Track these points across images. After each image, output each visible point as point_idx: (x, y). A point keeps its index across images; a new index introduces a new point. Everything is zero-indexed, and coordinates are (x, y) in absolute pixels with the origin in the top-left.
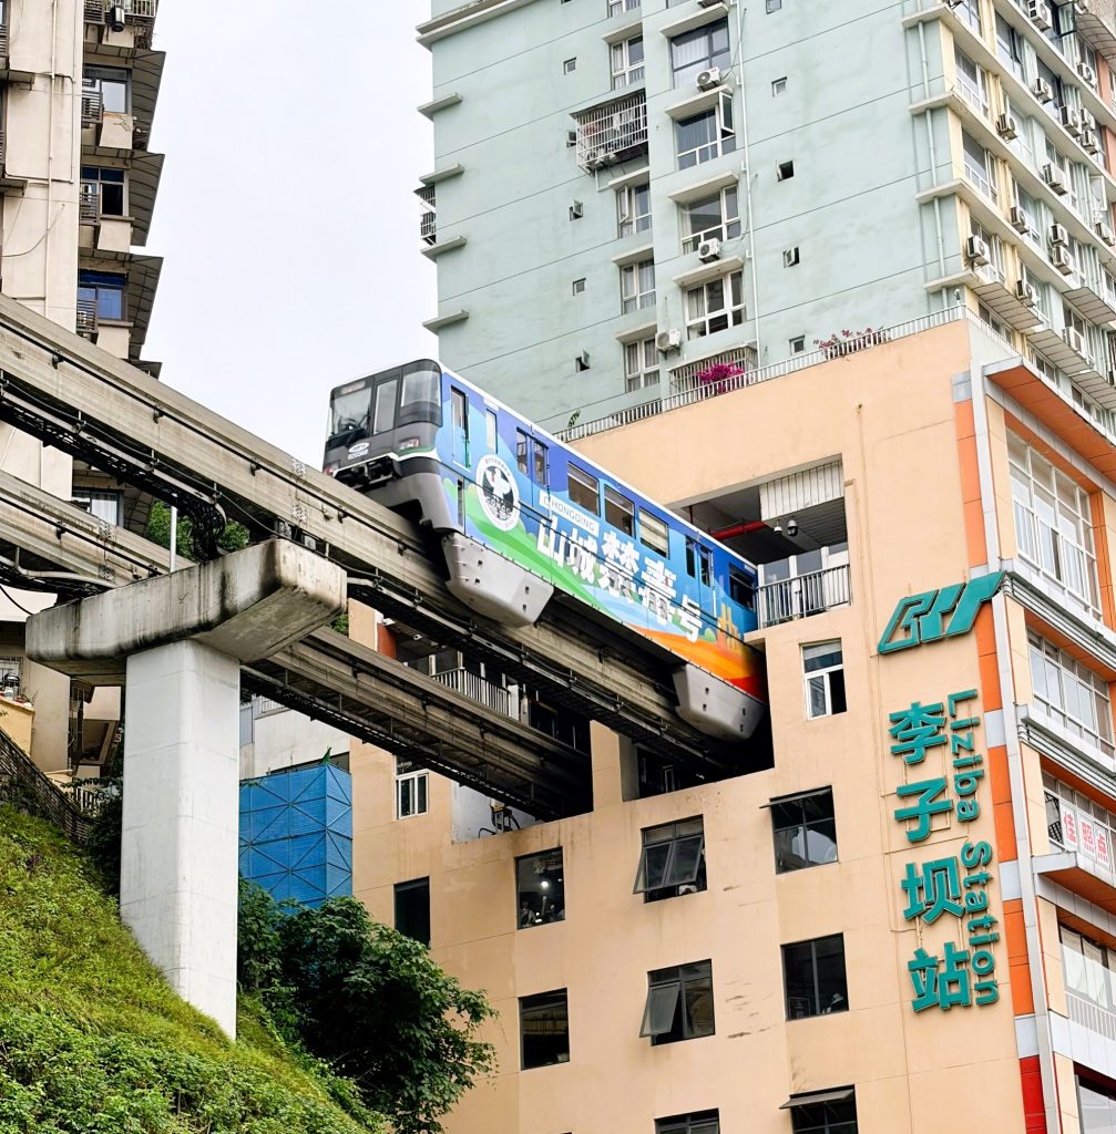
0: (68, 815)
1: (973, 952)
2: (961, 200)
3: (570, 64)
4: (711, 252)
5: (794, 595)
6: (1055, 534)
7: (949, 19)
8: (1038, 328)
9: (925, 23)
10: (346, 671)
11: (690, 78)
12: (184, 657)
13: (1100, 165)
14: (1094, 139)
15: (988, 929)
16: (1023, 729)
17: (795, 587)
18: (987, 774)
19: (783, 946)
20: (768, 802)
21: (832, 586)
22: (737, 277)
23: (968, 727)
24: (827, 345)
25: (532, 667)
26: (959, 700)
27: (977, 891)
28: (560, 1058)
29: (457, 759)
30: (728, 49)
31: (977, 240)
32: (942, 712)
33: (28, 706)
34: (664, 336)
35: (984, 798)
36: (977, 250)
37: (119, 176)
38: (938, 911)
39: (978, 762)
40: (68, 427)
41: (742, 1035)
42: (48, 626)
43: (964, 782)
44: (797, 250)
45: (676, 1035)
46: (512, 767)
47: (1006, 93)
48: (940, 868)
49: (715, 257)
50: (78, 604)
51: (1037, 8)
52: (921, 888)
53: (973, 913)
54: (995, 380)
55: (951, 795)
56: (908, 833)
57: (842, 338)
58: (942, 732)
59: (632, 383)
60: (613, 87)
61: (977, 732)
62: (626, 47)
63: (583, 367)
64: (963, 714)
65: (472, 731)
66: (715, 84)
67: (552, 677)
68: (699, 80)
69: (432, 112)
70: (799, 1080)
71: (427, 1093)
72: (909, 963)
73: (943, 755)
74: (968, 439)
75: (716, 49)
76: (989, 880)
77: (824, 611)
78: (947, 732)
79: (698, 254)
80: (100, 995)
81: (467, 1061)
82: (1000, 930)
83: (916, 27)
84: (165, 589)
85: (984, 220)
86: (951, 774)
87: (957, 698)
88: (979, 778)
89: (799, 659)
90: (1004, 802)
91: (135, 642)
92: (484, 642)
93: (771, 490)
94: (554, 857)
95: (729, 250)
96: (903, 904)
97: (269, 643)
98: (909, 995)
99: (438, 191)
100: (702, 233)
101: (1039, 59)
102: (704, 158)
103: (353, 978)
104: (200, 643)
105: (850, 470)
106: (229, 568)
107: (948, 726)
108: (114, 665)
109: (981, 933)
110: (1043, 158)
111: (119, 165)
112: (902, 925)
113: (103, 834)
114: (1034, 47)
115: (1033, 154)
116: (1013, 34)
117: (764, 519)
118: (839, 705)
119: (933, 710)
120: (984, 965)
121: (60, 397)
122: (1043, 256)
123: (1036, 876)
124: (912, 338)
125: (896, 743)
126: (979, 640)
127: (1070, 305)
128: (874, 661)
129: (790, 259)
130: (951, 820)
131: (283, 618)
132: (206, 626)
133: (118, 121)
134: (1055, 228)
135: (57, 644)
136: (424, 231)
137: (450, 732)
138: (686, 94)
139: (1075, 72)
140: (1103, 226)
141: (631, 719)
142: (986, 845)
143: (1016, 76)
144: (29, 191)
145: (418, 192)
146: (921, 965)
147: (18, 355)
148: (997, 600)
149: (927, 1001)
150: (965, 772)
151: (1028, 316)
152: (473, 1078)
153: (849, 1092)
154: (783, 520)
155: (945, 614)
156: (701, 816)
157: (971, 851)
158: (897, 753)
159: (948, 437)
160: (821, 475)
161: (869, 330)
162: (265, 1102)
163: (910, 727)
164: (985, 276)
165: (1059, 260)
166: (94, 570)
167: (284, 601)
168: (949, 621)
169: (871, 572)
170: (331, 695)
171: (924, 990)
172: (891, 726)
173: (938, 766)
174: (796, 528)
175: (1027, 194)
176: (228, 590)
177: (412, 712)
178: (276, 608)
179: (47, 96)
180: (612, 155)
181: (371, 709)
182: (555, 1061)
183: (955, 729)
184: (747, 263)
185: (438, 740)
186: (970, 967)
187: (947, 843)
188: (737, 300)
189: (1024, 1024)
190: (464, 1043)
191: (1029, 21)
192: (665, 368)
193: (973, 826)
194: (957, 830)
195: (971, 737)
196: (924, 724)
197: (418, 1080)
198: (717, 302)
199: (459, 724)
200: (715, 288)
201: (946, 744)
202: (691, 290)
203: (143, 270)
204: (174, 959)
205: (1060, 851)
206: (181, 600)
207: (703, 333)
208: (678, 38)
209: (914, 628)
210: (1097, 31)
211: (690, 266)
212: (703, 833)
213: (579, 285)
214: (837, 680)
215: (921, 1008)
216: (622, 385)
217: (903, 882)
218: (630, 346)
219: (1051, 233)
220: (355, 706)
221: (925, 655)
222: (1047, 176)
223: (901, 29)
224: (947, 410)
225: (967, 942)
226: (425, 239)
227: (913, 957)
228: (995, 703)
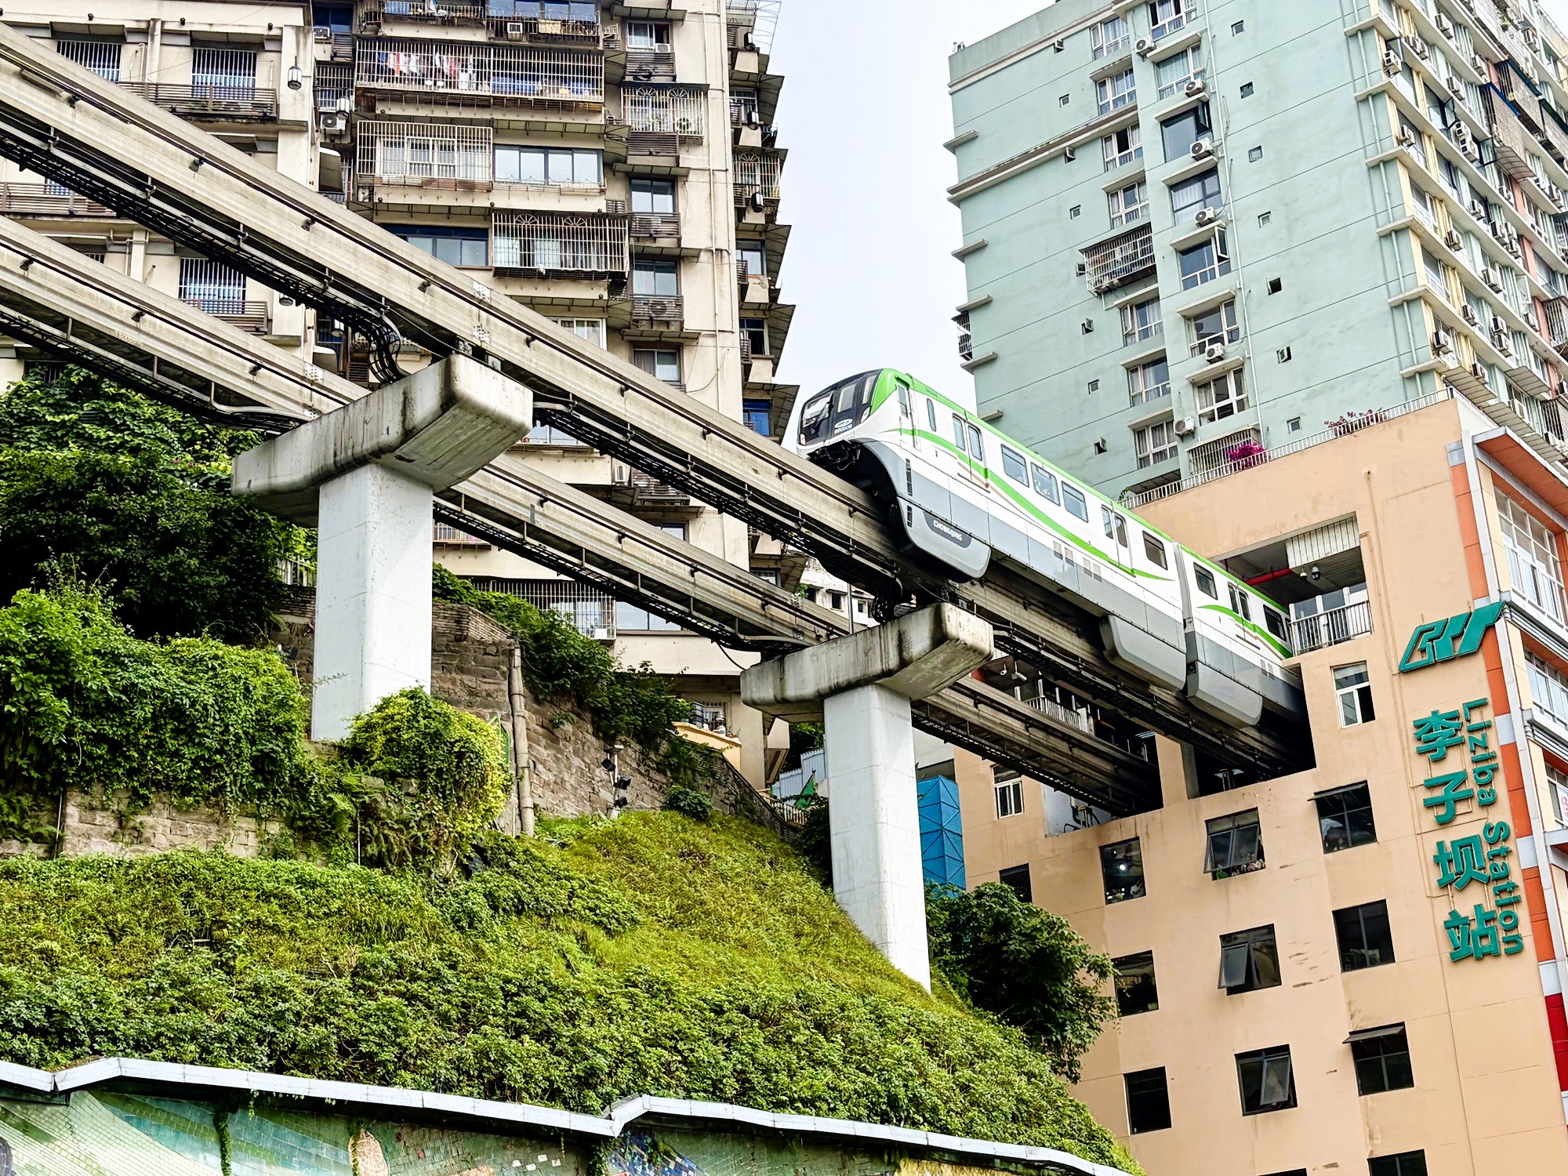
0: (777, 824)
1: (1499, 912)
2: (1426, 302)
3: (1076, 211)
4: (1217, 354)
5: (1322, 628)
6: (1533, 568)
7: (1405, 159)
8: (1492, 402)
9: (1385, 163)
10: (969, 702)
11: (1189, 217)
12: (872, 697)
13: (1521, 266)
14: (1516, 246)
15: (1510, 892)
16: (1529, 729)
17: (1323, 620)
18: (1501, 766)
19: (1334, 912)
20: (1313, 796)
21: (1355, 619)
22: (1239, 372)
23: (1482, 729)
24: (1335, 425)
25: (1126, 694)
26: (1472, 707)
27: (1499, 862)
28: (1150, 1006)
29: (1053, 769)
30: (1219, 192)
31: (1442, 333)
32: (1458, 717)
33: (736, 740)
34: (1181, 424)
36: (1442, 342)
37: (759, 323)
38: (1467, 878)
39: (1493, 757)
40: (792, 524)
41: (1304, 984)
42: (758, 678)
43: (1482, 773)
44: (1288, 349)
45: (1248, 986)
46: (1094, 774)
47: (1449, 214)
48: (1465, 844)
49: (1220, 358)
50: (781, 661)
51: (1467, 144)
52: (1450, 861)
53: (1497, 880)
54: (1481, 446)
55: (1471, 785)
56: (1437, 817)
57: (1349, 419)
58: (1459, 734)
59: (1143, 462)
60: (1112, 227)
61: (1490, 733)
62: (1121, 195)
63: (1101, 450)
64: (1477, 718)
65: (1063, 747)
66: (1211, 221)
67: (1140, 702)
68: (1197, 218)
69: (962, 255)
70: (1356, 1019)
71: (1070, 1036)
72: (1445, 922)
73: (1462, 752)
74: (1464, 495)
75: (1208, 192)
76: (1509, 852)
77: (1349, 639)
78: (1464, 734)
79: (1205, 356)
80: (847, 966)
81: (1095, 1012)
82: (1521, 893)
83: (1378, 166)
84: (852, 646)
85: (1443, 317)
86: (1470, 768)
87: (1470, 705)
88: (1495, 770)
89: (1331, 678)
90: (1517, 789)
91: (830, 688)
92: (1090, 676)
93: (1296, 544)
94: (1131, 844)
95: (1232, 353)
96: (1436, 874)
97: (934, 684)
98: (1447, 949)
99: (972, 317)
100: (1206, 339)
101: (1470, 185)
102: (1204, 280)
103: (1012, 947)
104: (881, 686)
105: (1363, 524)
106: (904, 627)
107: (1465, 728)
108: (815, 705)
109: (1505, 897)
110: (1481, 265)
111: (760, 315)
112: (1436, 892)
113: (810, 839)
114: (1466, 176)
115: (1473, 261)
116: (1450, 167)
117: (1291, 567)
118: (1368, 714)
119: (1450, 716)
120: (1509, 922)
121: (786, 502)
122: (1488, 342)
123: (1549, 849)
124: (1409, 416)
125: (1420, 744)
126: (1486, 658)
127: (1510, 380)
128: (1396, 678)
129: (1283, 357)
130: (1474, 805)
131: (947, 664)
132: (888, 673)
133: (757, 281)
134: (1495, 320)
135: (766, 691)
136: (961, 350)
137: (1047, 747)
138: (1187, 229)
139: (1497, 192)
140: (1530, 316)
141: (1200, 732)
142: (1505, 824)
143: (1455, 198)
144: (701, 340)
145: (956, 319)
146: (1455, 923)
147: (756, 471)
148: (1500, 625)
149: (1463, 952)
150: (1481, 766)
151: (1485, 392)
152: (1102, 1025)
153: (1402, 1027)
154: (1308, 567)
155: (1454, 638)
156: (1256, 809)
157: (1491, 829)
158: (1421, 753)
159: (1447, 493)
160: (1338, 529)
161: (1370, 411)
162: (985, 1047)
163: (1431, 730)
164: (1449, 362)
165: (1501, 346)
166: (790, 633)
167: (949, 651)
168: (1459, 643)
169: (1388, 607)
170: (961, 722)
171: (1459, 943)
172: (1415, 731)
173: (1458, 762)
174: (1318, 573)
175: (1472, 295)
176: (905, 644)
177: (1020, 734)
178: (942, 656)
179: (710, 266)
180: (1115, 281)
181: (990, 732)
182: (1146, 1009)
183: (1471, 731)
184: (1247, 361)
185: (1039, 755)
186: (1497, 924)
187: (1470, 824)
188: (1239, 392)
189: (1546, 969)
190: (1092, 997)
191: (1461, 154)
192: (1183, 449)
193: (1492, 810)
194: (1478, 813)
195: (1484, 737)
196: (1443, 728)
197: (1061, 1027)
199: (1054, 742)
201: (1463, 743)
202: (1200, 385)
203: (783, 395)
204: (883, 934)
205: (1560, 827)
206: (866, 654)
207: (1212, 419)
208: (1175, 186)
209: (1429, 650)
210: (1512, 159)
211: (1200, 366)
212: (1258, 822)
213: (1094, 385)
215: (1457, 958)
216: (1135, 464)
217: (1435, 857)
218: (1139, 432)
219: (1492, 325)
220: (978, 730)
221: (1440, 670)
222: (1487, 278)
223: (1366, 168)
224: (1447, 474)
225: (1493, 903)
226: (963, 356)
227: (1447, 917)
228: (1504, 708)
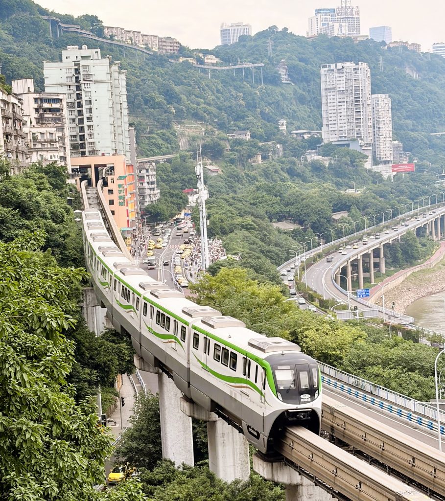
35: (125, 191)
155: (122, 178)
198: (91, 136)
200: (91, 135)
214: (113, 181)
